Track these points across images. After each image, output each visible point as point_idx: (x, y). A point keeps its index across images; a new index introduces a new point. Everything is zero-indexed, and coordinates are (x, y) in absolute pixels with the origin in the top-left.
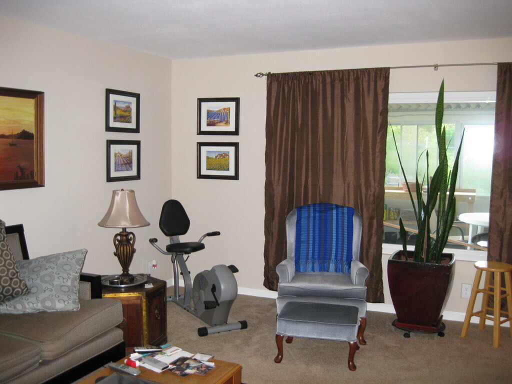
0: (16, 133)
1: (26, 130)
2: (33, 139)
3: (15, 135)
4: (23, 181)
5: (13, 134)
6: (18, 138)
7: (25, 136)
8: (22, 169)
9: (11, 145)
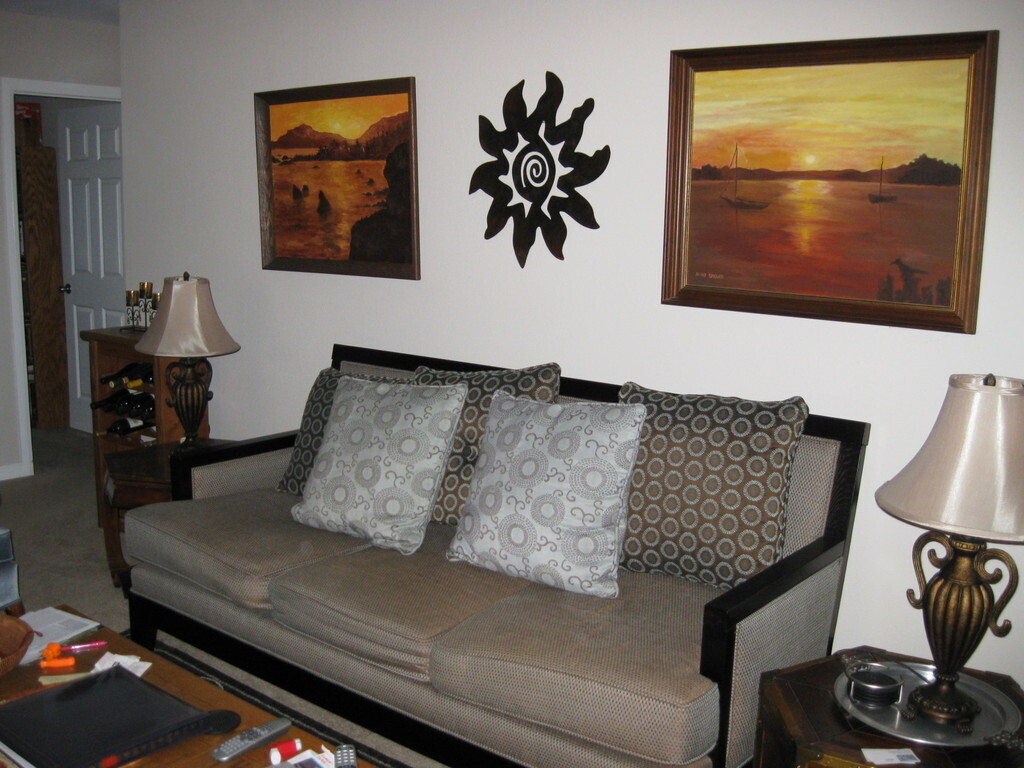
0: (895, 166)
1: (930, 156)
2: (958, 182)
3: (891, 172)
4: (907, 304)
5: (885, 168)
6: (902, 181)
7: (928, 173)
8: (906, 271)
9: (876, 199)
